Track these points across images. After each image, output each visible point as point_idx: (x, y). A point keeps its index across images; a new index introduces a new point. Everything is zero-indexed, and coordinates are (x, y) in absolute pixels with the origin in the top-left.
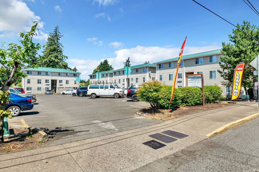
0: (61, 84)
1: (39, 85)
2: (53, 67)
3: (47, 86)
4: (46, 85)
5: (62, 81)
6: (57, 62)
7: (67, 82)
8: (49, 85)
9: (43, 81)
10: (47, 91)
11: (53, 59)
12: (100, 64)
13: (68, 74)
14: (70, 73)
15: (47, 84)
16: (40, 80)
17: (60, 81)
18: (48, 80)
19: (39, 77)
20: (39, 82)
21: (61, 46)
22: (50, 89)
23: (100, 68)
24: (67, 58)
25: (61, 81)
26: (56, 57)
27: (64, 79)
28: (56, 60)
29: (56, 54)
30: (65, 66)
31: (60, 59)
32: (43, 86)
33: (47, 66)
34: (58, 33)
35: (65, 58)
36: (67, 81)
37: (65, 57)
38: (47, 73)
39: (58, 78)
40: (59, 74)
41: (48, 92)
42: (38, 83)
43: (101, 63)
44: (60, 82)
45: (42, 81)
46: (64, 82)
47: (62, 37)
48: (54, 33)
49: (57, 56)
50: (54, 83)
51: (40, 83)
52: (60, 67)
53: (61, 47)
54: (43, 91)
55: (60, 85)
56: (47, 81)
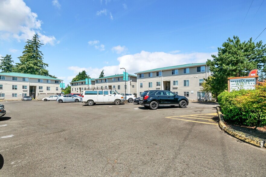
1: (15, 91)
2: (32, 74)
3: (25, 93)
4: (24, 91)
5: (42, 87)
6: (37, 69)
7: (48, 89)
8: (27, 91)
9: (20, 87)
11: (32, 65)
13: (49, 81)
14: (51, 80)
15: (25, 90)
16: (16, 86)
17: (40, 87)
18: (26, 86)
19: (15, 83)
20: (14, 88)
21: (40, 54)
22: (28, 95)
23: (78, 77)
24: (47, 66)
26: (35, 64)
27: (44, 85)
28: (35, 67)
29: (35, 61)
30: (45, 73)
31: (40, 66)
32: (20, 92)
33: (25, 72)
34: (37, 41)
35: (46, 66)
36: (47, 87)
37: (45, 64)
38: (24, 79)
40: (39, 80)
42: (13, 89)
43: (80, 73)
44: (40, 89)
45: (18, 87)
46: (44, 88)
47: (42, 45)
48: (33, 40)
49: (36, 63)
50: (32, 89)
51: (16, 89)
52: (39, 74)
53: (41, 55)
55: (40, 91)
56: (24, 87)
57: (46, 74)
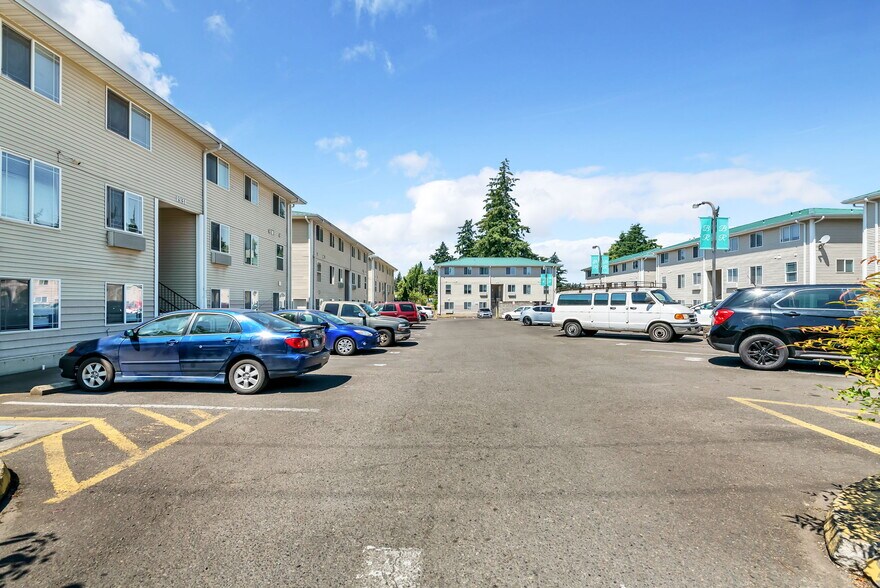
0: (512, 293)
1: (468, 298)
2: (497, 256)
3: (484, 300)
4: (482, 297)
5: (514, 286)
6: (507, 244)
7: (526, 289)
8: (486, 297)
9: (475, 289)
10: (482, 310)
11: (496, 236)
12: (619, 240)
13: (529, 270)
14: (532, 267)
15: (483, 294)
16: (470, 286)
17: (509, 286)
18: (485, 286)
19: (468, 280)
20: (467, 290)
21: (514, 205)
22: (489, 306)
23: (617, 249)
24: (528, 232)
25: (511, 288)
26: (504, 232)
27: (519, 282)
28: (504, 239)
29: (504, 225)
30: (522, 251)
31: (512, 236)
32: (475, 298)
33: (486, 255)
34: (507, 175)
35: (524, 232)
36: (525, 286)
37: (523, 228)
38: (483, 271)
39: (505, 281)
40: (508, 271)
41: (482, 314)
42: (466, 292)
43: (622, 235)
44: (509, 290)
45: (472, 290)
46: (519, 290)
47: (516, 183)
48: (499, 176)
49: (505, 229)
50: (497, 291)
51: (470, 292)
52: (512, 255)
53: (515, 207)
54: (474, 312)
55: (510, 297)
56: (482, 288)
57: (525, 253)
